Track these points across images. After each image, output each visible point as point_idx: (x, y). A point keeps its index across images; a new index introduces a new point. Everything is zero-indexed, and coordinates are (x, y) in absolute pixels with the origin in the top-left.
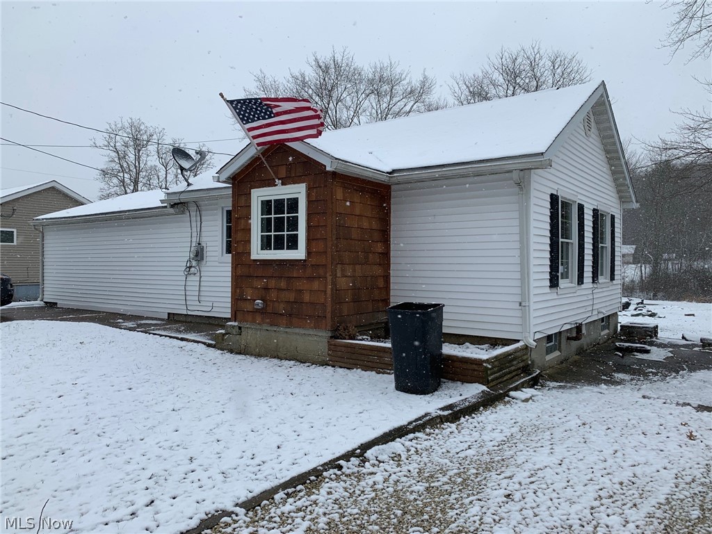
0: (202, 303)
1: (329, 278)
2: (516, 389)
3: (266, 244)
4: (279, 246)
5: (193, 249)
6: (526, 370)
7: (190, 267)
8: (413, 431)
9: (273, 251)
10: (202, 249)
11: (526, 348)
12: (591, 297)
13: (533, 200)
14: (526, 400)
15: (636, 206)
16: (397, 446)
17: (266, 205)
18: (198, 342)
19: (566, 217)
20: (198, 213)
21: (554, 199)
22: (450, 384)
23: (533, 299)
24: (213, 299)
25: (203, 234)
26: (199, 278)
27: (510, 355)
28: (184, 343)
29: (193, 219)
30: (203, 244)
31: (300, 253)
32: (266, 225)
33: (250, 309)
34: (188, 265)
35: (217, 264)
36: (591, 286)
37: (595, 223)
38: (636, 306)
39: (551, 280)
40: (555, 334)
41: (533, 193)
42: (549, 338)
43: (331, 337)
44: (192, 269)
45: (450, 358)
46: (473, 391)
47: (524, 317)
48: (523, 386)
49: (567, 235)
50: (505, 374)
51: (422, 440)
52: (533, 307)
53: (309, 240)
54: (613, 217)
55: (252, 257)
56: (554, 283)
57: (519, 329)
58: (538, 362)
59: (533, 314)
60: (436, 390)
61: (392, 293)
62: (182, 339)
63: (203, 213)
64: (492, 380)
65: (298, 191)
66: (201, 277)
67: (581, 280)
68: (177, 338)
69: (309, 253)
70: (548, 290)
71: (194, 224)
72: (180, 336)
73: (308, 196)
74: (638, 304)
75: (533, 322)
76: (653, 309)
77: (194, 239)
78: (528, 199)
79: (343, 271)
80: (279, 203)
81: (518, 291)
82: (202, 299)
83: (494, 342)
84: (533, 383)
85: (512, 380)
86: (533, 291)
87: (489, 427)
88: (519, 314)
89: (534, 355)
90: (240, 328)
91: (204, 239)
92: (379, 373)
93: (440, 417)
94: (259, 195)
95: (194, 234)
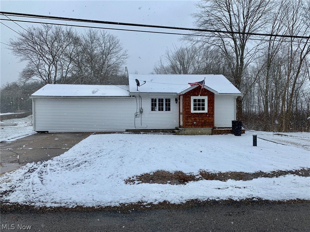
1: (213, 117)
5: (138, 110)
9: (197, 111)
17: (195, 100)
20: (140, 99)
24: (147, 124)
25: (142, 105)
26: (140, 118)
30: (142, 108)
32: (195, 105)
34: (136, 114)
35: (149, 114)
43: (212, 129)
44: (138, 116)
53: (208, 109)
55: (191, 112)
65: (206, 98)
71: (138, 102)
80: (199, 100)
82: (142, 124)
90: (185, 129)
94: (193, 98)
95: (138, 105)
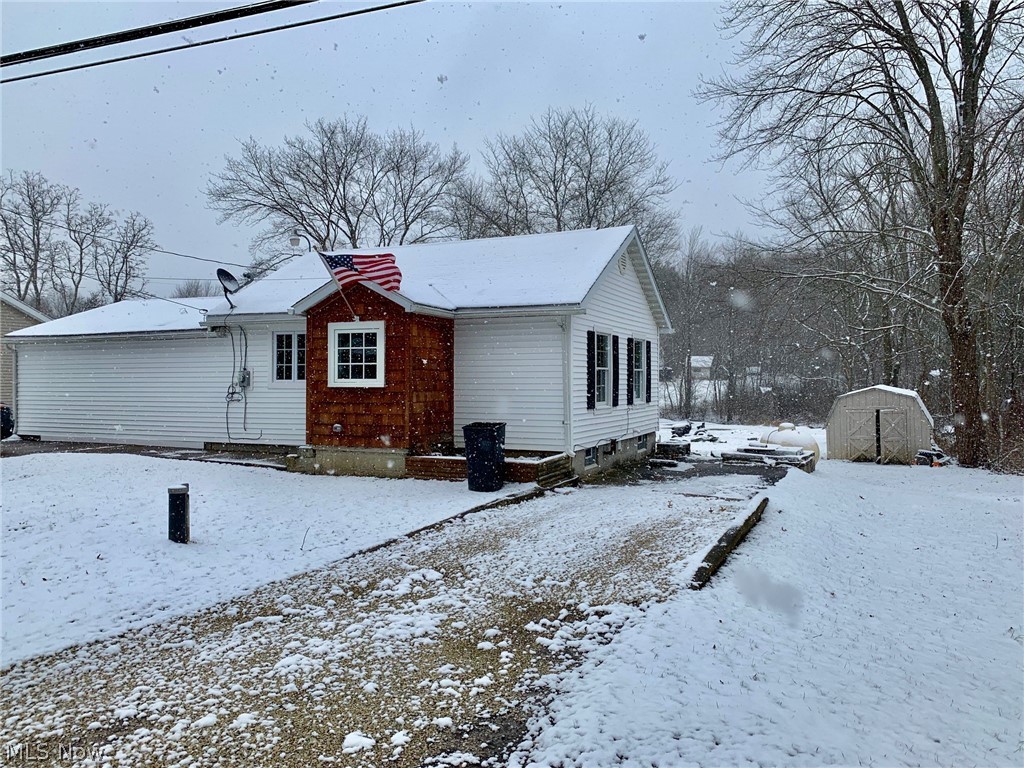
0: (248, 431)
1: (407, 404)
2: (559, 487)
3: (343, 373)
4: (357, 374)
5: (236, 374)
6: (569, 474)
7: (233, 393)
8: (491, 507)
9: (350, 380)
10: (249, 374)
11: (568, 457)
12: (626, 417)
13: (573, 338)
14: (567, 494)
15: (671, 331)
16: (482, 513)
17: (343, 339)
18: (266, 467)
19: (602, 347)
20: (243, 336)
21: (591, 335)
22: (510, 484)
23: (573, 418)
24: (261, 426)
25: (249, 359)
26: (243, 406)
27: (555, 462)
28: (252, 468)
29: (237, 342)
30: (248, 369)
31: (379, 382)
32: (343, 357)
33: (327, 432)
34: (231, 391)
35: (267, 390)
36: (626, 407)
37: (630, 351)
38: (697, 430)
39: (588, 403)
40: (594, 448)
41: (573, 332)
42: (588, 452)
43: (408, 455)
44: (235, 396)
45: (511, 465)
46: (530, 487)
47: (567, 434)
48: (565, 485)
49: (603, 363)
50: (551, 477)
51: (496, 511)
52: (573, 425)
53: (388, 371)
54: (649, 343)
55: (329, 386)
56: (591, 405)
57: (561, 443)
58: (577, 470)
59: (573, 431)
60: (500, 488)
61: (455, 416)
62: (247, 465)
63: (249, 336)
64: (542, 480)
65: (378, 327)
66: (246, 403)
67: (615, 403)
68: (241, 464)
69: (387, 381)
70: (586, 411)
71: (237, 348)
72: (244, 462)
73: (387, 330)
74: (699, 428)
75: (574, 437)
76: (715, 434)
77: (238, 364)
78: (569, 338)
79: (418, 396)
80: (357, 337)
81: (561, 412)
82: (247, 426)
83: (543, 454)
84: (574, 484)
85: (556, 481)
86: (573, 412)
87: (540, 506)
88: (562, 431)
89: (574, 465)
90: (314, 451)
91: (249, 364)
92: (452, 481)
93: (506, 500)
94: (335, 329)
95: (238, 359)
